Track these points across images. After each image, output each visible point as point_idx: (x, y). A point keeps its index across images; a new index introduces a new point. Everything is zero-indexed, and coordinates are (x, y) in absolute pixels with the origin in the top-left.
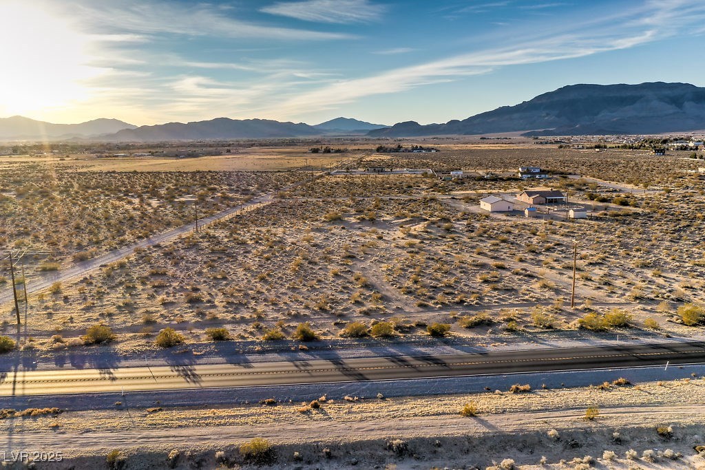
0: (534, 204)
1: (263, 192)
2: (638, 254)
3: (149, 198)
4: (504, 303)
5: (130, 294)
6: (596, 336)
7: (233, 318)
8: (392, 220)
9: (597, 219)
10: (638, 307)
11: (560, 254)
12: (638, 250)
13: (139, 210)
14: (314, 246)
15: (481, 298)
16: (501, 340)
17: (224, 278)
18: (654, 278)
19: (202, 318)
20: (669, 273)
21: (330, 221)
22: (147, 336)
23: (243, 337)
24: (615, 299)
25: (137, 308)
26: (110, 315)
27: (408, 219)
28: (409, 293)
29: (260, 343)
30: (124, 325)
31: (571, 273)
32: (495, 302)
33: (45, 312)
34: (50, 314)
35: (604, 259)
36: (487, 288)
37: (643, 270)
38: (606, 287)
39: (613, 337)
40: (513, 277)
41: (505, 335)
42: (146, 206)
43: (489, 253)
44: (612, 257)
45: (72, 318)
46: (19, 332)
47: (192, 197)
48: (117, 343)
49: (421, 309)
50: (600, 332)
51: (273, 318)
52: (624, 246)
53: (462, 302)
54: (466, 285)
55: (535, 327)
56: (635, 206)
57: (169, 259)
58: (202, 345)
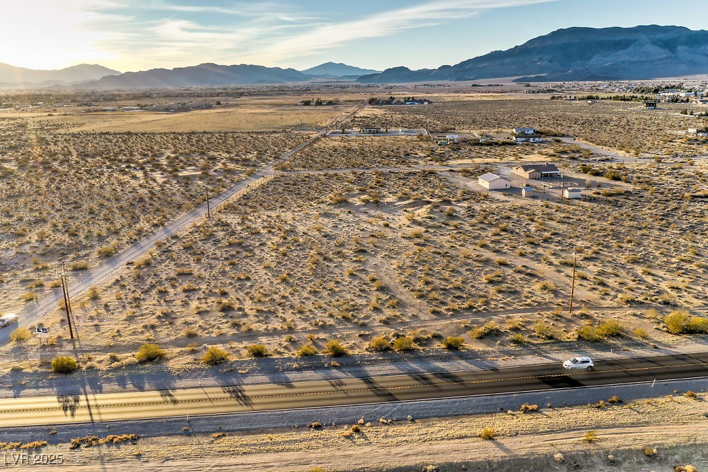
0: (530, 178)
1: (263, 161)
2: (629, 245)
3: (152, 171)
4: (509, 308)
5: (165, 301)
6: (592, 347)
7: (266, 329)
8: (395, 202)
9: (591, 200)
10: (629, 312)
11: (557, 246)
12: (629, 242)
13: (145, 187)
14: (325, 236)
15: (487, 303)
16: (509, 353)
17: (248, 279)
18: (644, 276)
19: (238, 330)
20: (657, 269)
21: (336, 204)
22: (193, 352)
23: (280, 353)
24: (608, 302)
25: (176, 318)
26: (153, 327)
27: (411, 201)
28: (421, 297)
29: (296, 360)
30: (168, 339)
31: (570, 271)
32: (501, 307)
33: (91, 324)
34: (96, 325)
35: (597, 253)
36: (492, 290)
37: (634, 266)
38: (601, 288)
39: (607, 348)
40: (515, 275)
41: (512, 347)
42: (151, 182)
43: (492, 245)
44: (605, 249)
45: (118, 331)
46: (74, 348)
47: (194, 170)
48: (168, 360)
49: (435, 317)
50: (596, 343)
51: (302, 329)
52: (616, 235)
53: (471, 307)
54: (473, 286)
55: (538, 337)
56: (627, 182)
57: (190, 254)
58: (245, 362)
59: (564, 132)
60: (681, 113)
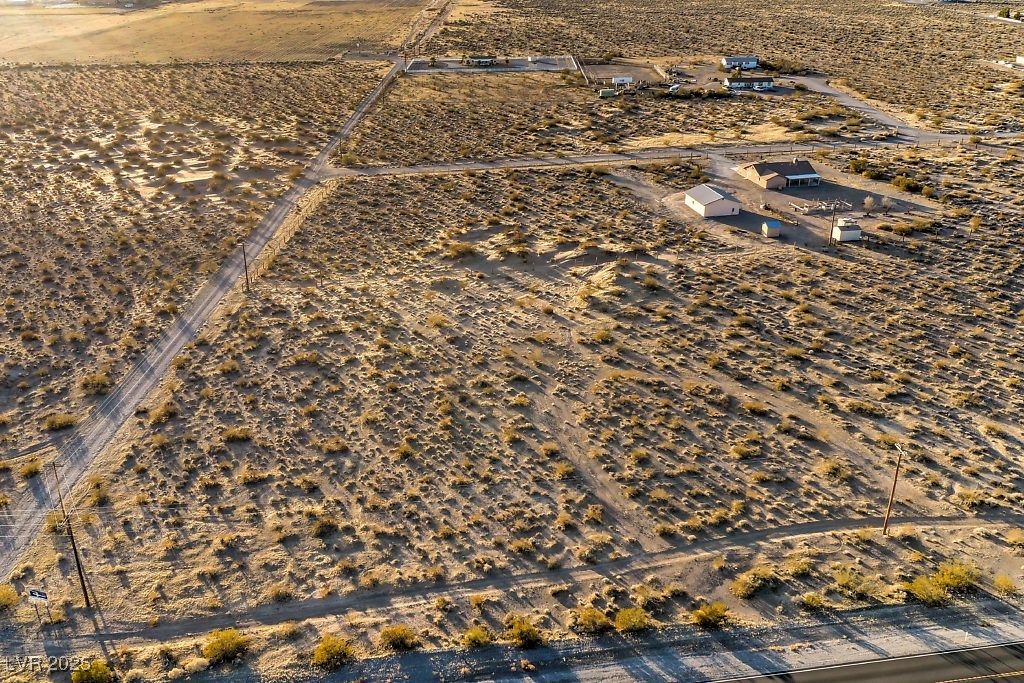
0: (770, 189)
1: (312, 143)
2: (957, 363)
3: (127, 168)
4: (783, 522)
5: (220, 510)
6: (931, 618)
7: (400, 581)
8: (554, 253)
9: (879, 246)
10: (978, 530)
11: (838, 364)
12: (957, 355)
13: (125, 212)
14: (451, 341)
15: (746, 511)
16: (799, 634)
17: (345, 451)
18: (990, 439)
19: (355, 582)
20: (1008, 423)
21: (456, 257)
22: (293, 637)
23: (434, 640)
24: (938, 507)
25: (246, 554)
26: (215, 578)
27: (580, 251)
28: (635, 496)
29: (463, 657)
30: (244, 605)
31: (866, 426)
32: (771, 521)
33: (110, 568)
34: (120, 573)
35: (906, 382)
36: (750, 475)
37: (972, 414)
38: (925, 470)
39: (954, 619)
40: (780, 438)
41: (803, 620)
42: (131, 198)
43: (731, 363)
44: (919, 373)
45: (160, 588)
46: (97, 629)
47: (200, 168)
48: (255, 656)
49: (667, 545)
50: (937, 610)
51: (458, 578)
52: (930, 335)
53: (723, 523)
54: (717, 469)
55: (841, 593)
56: (931, 196)
57: (236, 386)
58: (382, 661)
59: (806, 62)
60: (1000, 15)
